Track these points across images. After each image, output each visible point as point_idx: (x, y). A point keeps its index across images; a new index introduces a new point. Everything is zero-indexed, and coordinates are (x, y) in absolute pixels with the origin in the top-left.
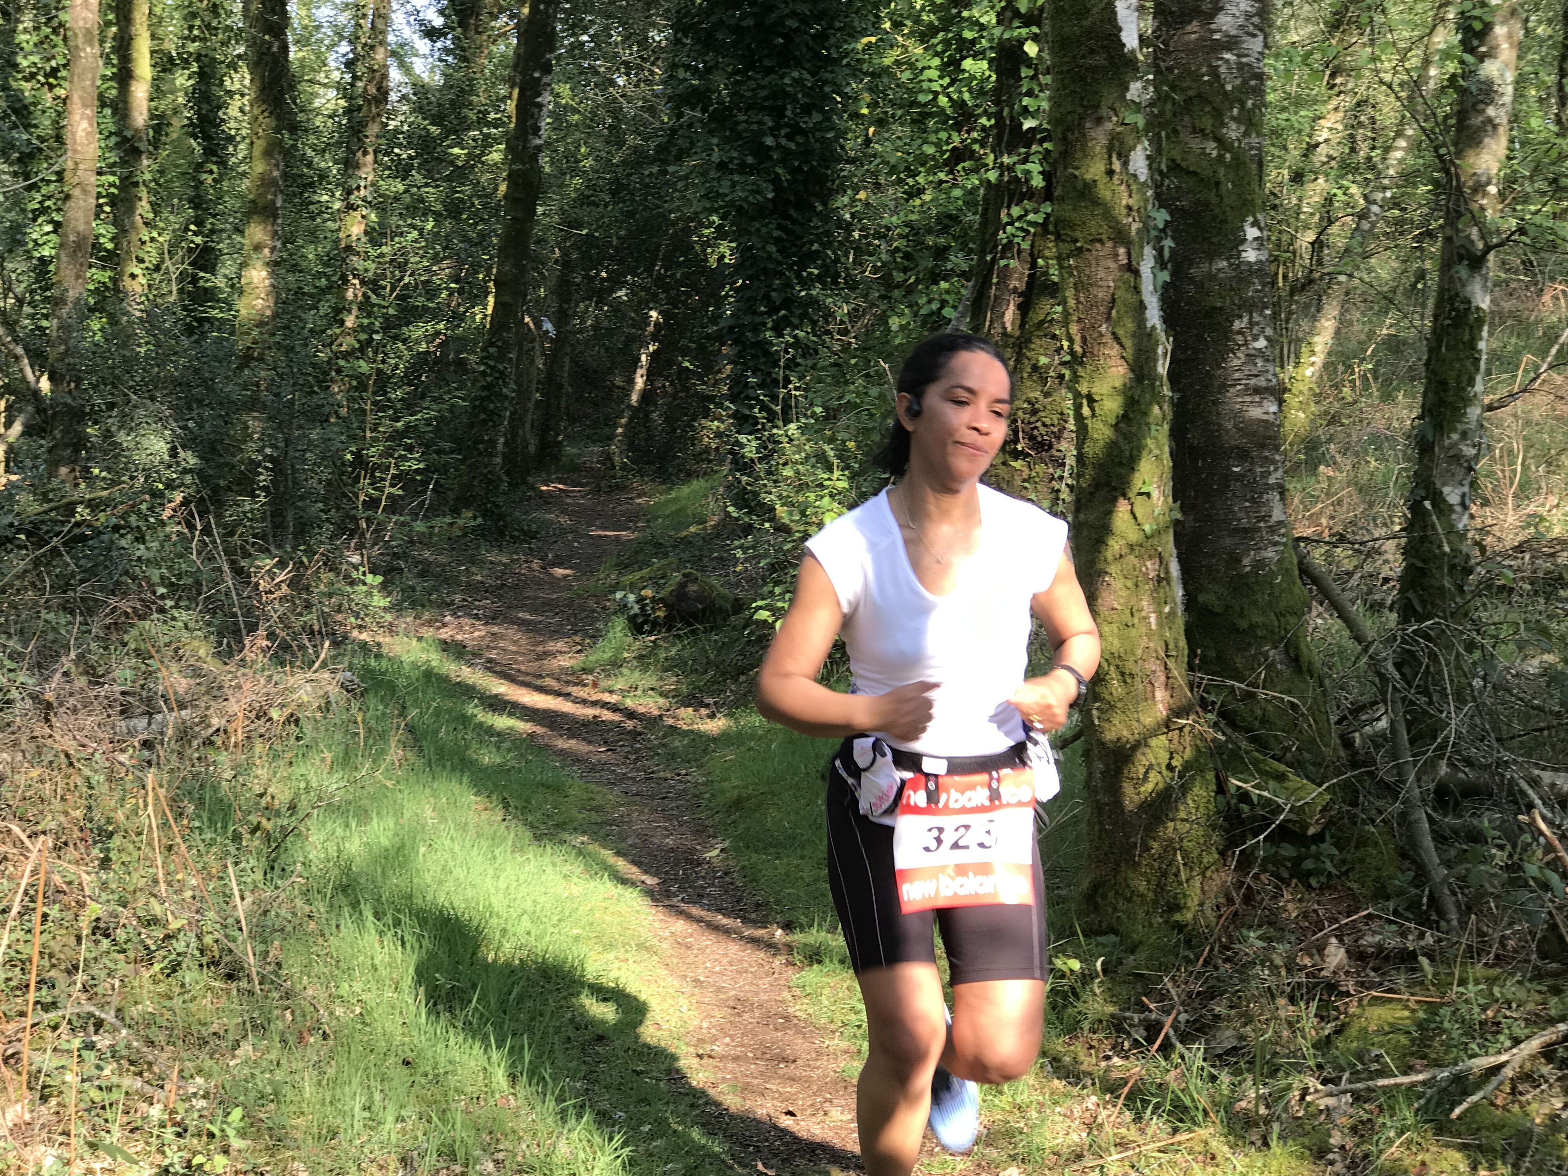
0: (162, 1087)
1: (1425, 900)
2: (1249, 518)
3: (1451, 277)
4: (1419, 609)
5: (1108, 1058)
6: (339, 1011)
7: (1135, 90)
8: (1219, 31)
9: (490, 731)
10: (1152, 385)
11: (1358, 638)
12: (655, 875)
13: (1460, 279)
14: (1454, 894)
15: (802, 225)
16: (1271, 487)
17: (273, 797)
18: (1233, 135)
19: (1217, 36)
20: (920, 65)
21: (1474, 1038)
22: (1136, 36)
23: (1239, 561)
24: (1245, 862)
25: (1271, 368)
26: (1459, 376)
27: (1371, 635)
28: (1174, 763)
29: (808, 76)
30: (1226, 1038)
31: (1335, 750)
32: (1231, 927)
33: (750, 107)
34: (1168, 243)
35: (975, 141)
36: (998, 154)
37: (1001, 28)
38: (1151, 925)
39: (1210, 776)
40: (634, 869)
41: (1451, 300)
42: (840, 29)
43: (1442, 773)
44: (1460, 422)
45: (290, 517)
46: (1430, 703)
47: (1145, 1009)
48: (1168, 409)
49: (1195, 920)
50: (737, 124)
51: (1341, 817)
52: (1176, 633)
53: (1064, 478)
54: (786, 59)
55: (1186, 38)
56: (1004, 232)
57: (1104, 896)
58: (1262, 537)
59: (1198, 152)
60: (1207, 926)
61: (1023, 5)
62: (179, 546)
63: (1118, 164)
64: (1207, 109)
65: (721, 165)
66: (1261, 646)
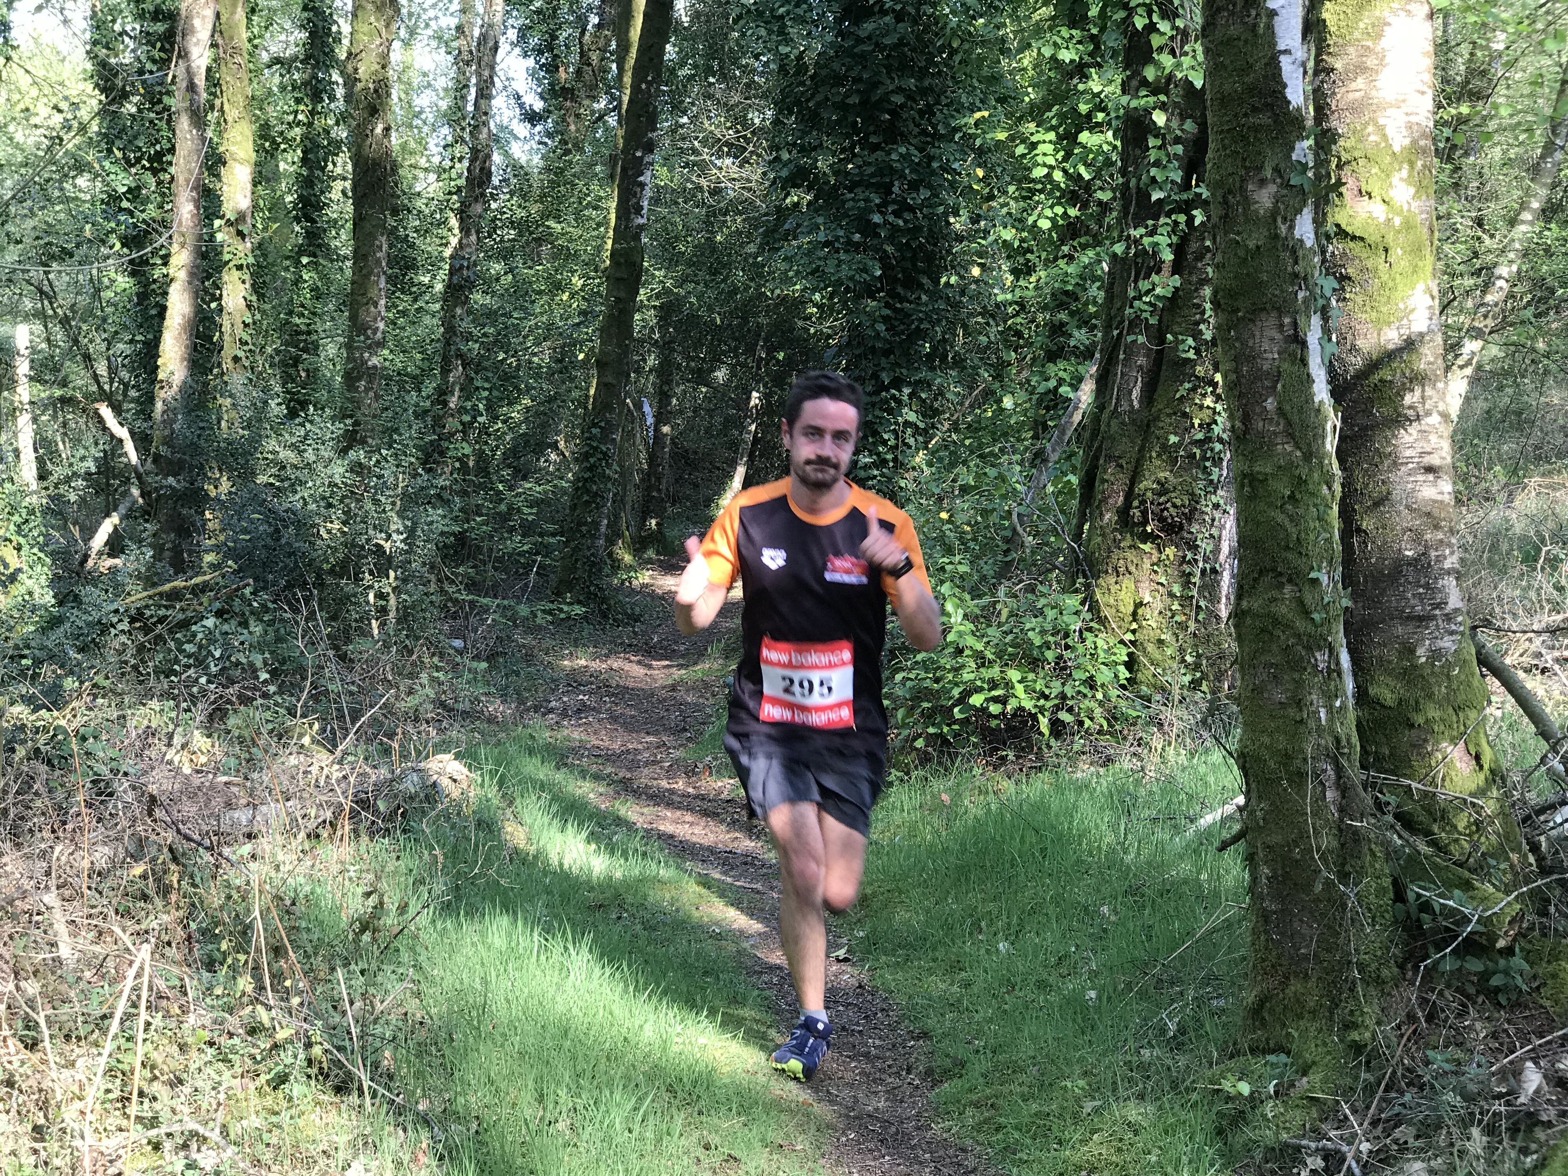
2: (1423, 605)
7: (1301, 150)
10: (1321, 464)
11: (1544, 734)
15: (911, 303)
16: (1448, 573)
17: (382, 895)
22: (1301, 93)
23: (1412, 651)
24: (1431, 976)
25: (1445, 446)
28: (1348, 868)
29: (916, 152)
30: (1415, 1171)
32: (1414, 1048)
33: (856, 185)
36: (1123, 227)
37: (1128, 97)
38: (1325, 1044)
42: (947, 105)
47: (1322, 1136)
48: (1337, 488)
49: (1374, 1040)
50: (844, 202)
51: (1531, 928)
52: (1347, 728)
53: (1196, 561)
54: (893, 134)
55: (1351, 96)
56: (1131, 307)
57: (1272, 1011)
58: (1437, 625)
59: (1365, 215)
60: (1388, 1047)
61: (1150, 73)
62: (282, 631)
63: (1283, 229)
64: (1374, 171)
65: (827, 244)
66: (1438, 742)
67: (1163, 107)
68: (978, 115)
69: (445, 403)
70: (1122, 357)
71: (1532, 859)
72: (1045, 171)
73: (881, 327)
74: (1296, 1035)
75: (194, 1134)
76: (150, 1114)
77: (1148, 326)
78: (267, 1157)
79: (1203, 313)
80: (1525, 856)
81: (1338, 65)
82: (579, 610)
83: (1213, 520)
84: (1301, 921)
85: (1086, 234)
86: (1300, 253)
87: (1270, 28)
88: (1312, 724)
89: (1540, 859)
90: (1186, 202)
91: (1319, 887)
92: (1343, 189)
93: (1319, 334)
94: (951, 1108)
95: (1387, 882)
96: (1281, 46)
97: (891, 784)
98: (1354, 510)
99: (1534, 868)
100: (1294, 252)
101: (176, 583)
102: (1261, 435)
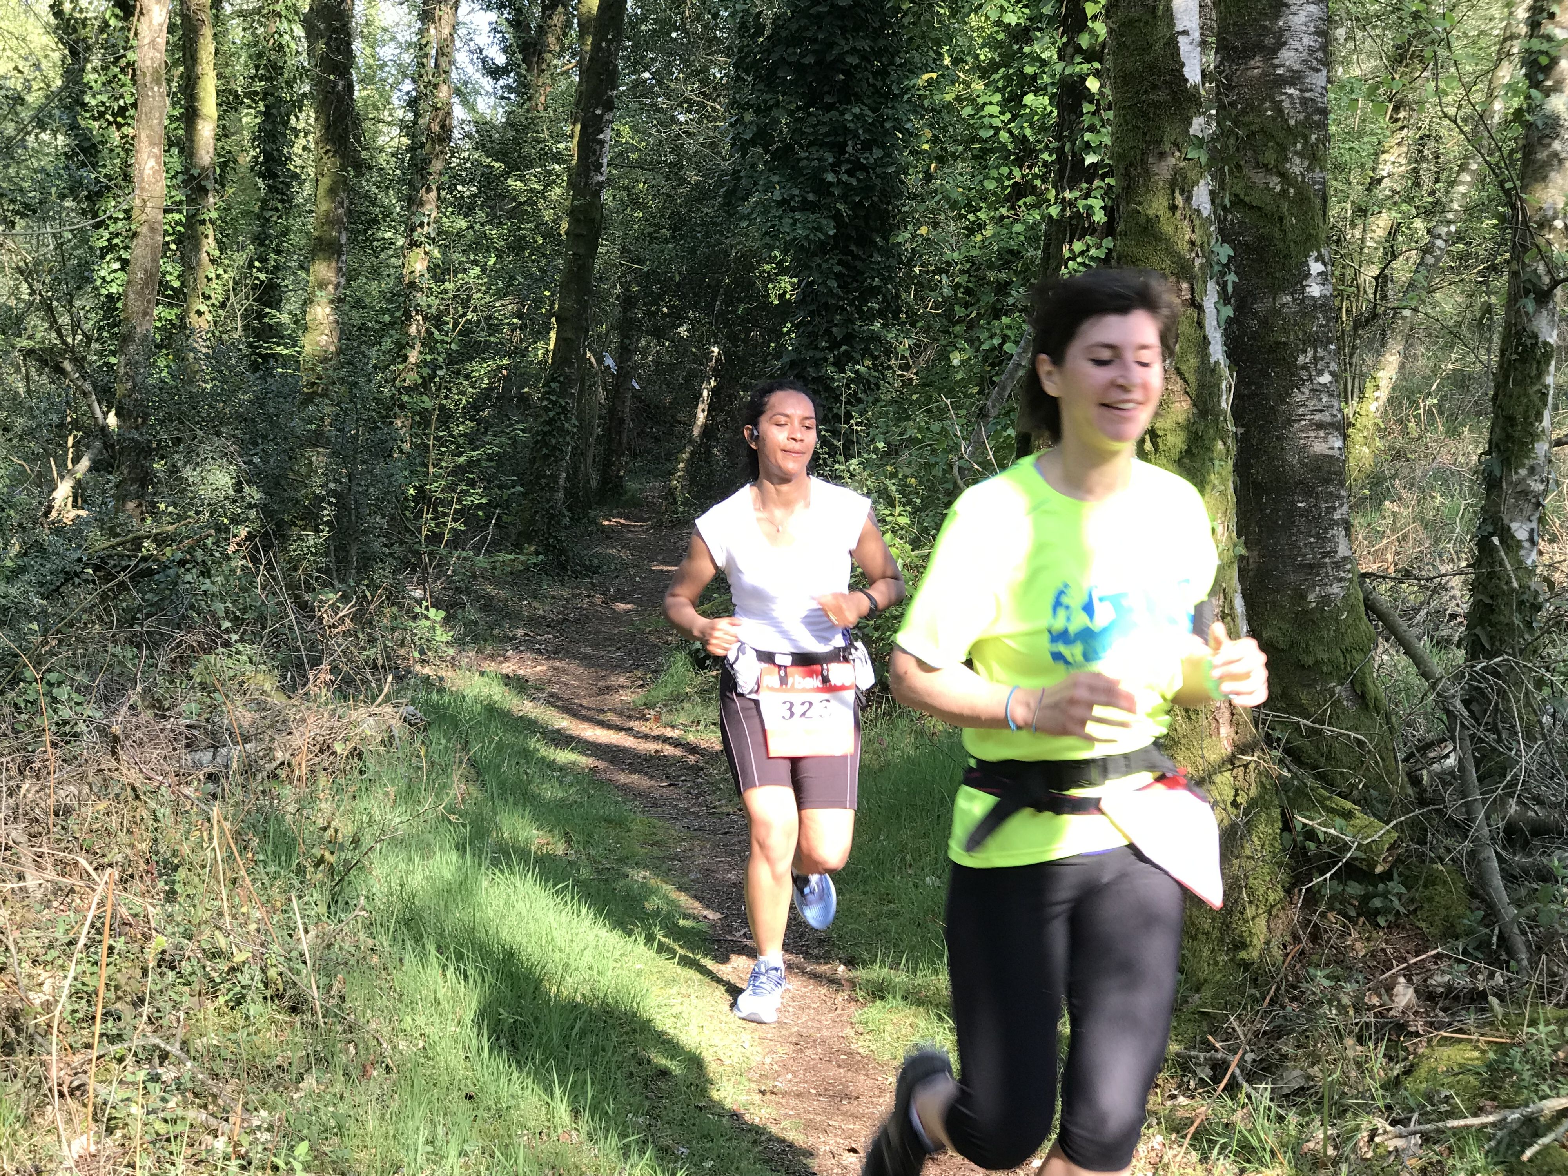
0: (227, 1120)
1: (1495, 939)
2: (1314, 553)
3: (1518, 311)
4: (1488, 646)
5: (1173, 1097)
6: (402, 1045)
7: (1198, 126)
8: (1282, 66)
9: (552, 765)
10: (1216, 421)
11: (1425, 674)
12: (718, 910)
13: (1527, 314)
14: (1523, 933)
15: (863, 261)
16: (1337, 523)
17: (336, 831)
18: (1297, 170)
19: (1280, 71)
20: (981, 101)
21: (1545, 1079)
22: (1199, 72)
23: (1303, 597)
24: (1312, 899)
25: (1336, 404)
26: (1527, 411)
27: (1439, 671)
28: (1239, 800)
29: (869, 113)
30: (1293, 1078)
31: (1402, 787)
32: (1298, 966)
33: (811, 144)
34: (1232, 278)
35: (1036, 176)
36: (1059, 189)
37: (1063, 64)
38: (1216, 963)
39: (1276, 813)
40: (697, 904)
41: (1519, 336)
42: (900, 65)
43: (1512, 811)
44: (1528, 457)
45: (353, 552)
46: (1499, 740)
47: (1210, 1047)
48: (1232, 444)
49: (1261, 959)
50: (799, 160)
51: (1408, 854)
54: (847, 95)
55: (1249, 73)
56: (1066, 267)
58: (1327, 573)
59: (1262, 186)
60: (1274, 965)
61: (1084, 41)
62: (244, 580)
63: (1181, 199)
64: (1270, 145)
65: (783, 203)
66: (1327, 682)
67: (1097, 74)
68: (926, 76)
69: (405, 358)
71: (1410, 791)
72: (992, 132)
74: (1190, 955)
75: (156, 1047)
76: (115, 1031)
78: (225, 1071)
81: (1238, 44)
82: (537, 560)
86: (1197, 222)
87: (1168, 11)
89: (1420, 791)
92: (1242, 163)
93: (1215, 298)
96: (1179, 27)
98: (1250, 464)
99: (1413, 799)
100: (1191, 221)
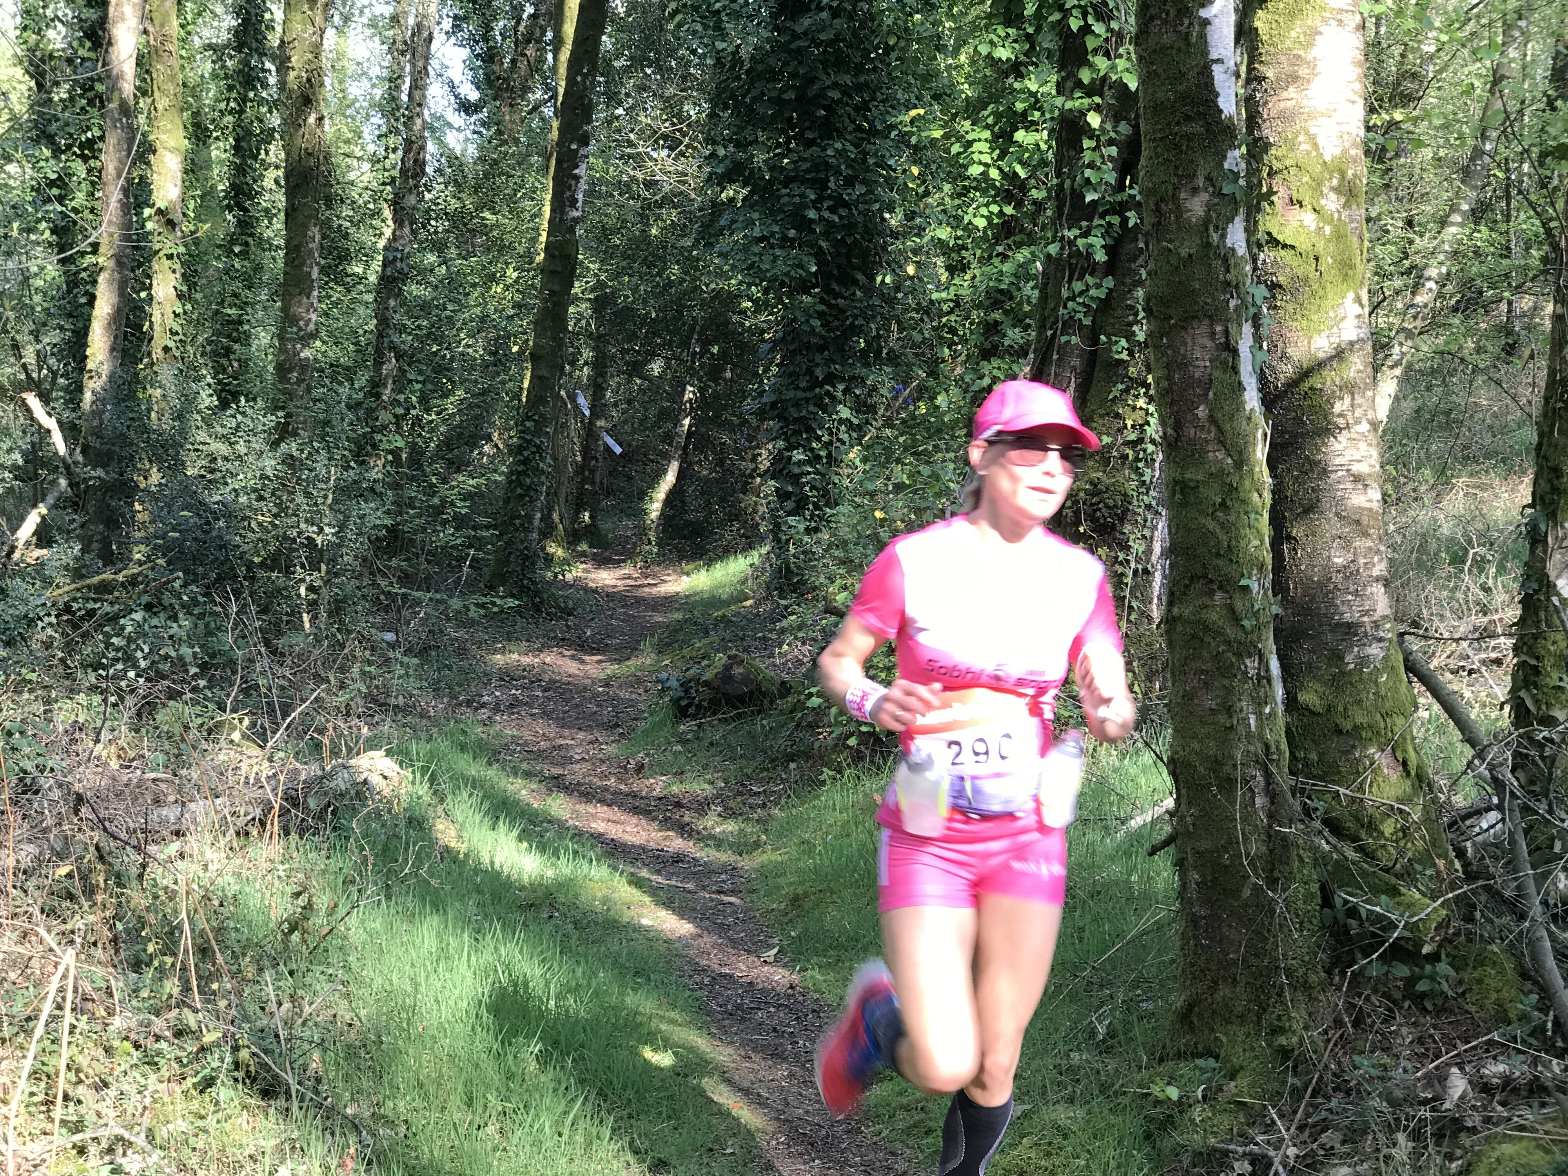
1: (1549, 1025)
2: (1352, 612)
3: (1563, 357)
4: (1532, 708)
7: (1234, 159)
10: (1251, 471)
11: (1470, 739)
16: (1376, 580)
18: (1333, 207)
20: (969, 137)
22: (1233, 102)
23: (1341, 658)
24: (1358, 982)
25: (1374, 454)
27: (1486, 736)
28: (1276, 874)
29: (852, 148)
30: (1342, 1175)
32: (1340, 1053)
33: (791, 180)
36: (1058, 227)
37: (1063, 98)
38: (1253, 1049)
41: (1564, 383)
42: (882, 101)
47: (1249, 1141)
48: (1268, 496)
49: (1301, 1045)
50: (779, 197)
51: (1457, 934)
52: (1277, 735)
53: (1128, 561)
54: (829, 130)
55: (1282, 105)
56: (1065, 307)
57: (1200, 1015)
58: (1366, 633)
59: (1296, 224)
60: (1315, 1052)
61: (1085, 76)
62: (213, 625)
63: (1215, 237)
64: (1305, 180)
65: (762, 239)
66: (1366, 748)
67: (1098, 108)
68: (913, 113)
69: (378, 396)
70: (1055, 357)
71: (1458, 865)
72: (981, 169)
73: (816, 323)
74: (1224, 1040)
75: (120, 1139)
76: (75, 1118)
77: (1081, 327)
78: (194, 1162)
79: (1136, 314)
80: (1452, 862)
81: (1270, 74)
82: (512, 603)
83: (1145, 521)
84: (1230, 926)
85: (1020, 232)
86: (1232, 261)
87: (1203, 38)
88: (1241, 730)
89: (1466, 865)
90: (1120, 203)
91: (1247, 893)
92: (1274, 198)
93: (1250, 342)
94: (882, 1111)
95: (1315, 887)
96: (1214, 56)
97: (823, 783)
98: (1284, 517)
99: (1460, 874)
100: (1225, 260)
101: (104, 576)
102: (1193, 442)
